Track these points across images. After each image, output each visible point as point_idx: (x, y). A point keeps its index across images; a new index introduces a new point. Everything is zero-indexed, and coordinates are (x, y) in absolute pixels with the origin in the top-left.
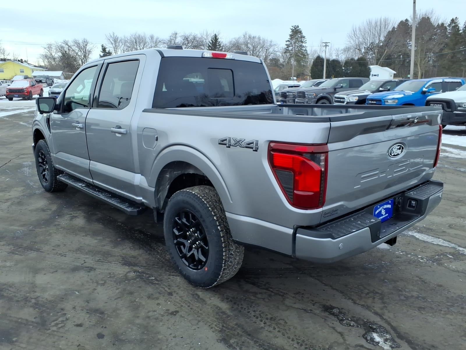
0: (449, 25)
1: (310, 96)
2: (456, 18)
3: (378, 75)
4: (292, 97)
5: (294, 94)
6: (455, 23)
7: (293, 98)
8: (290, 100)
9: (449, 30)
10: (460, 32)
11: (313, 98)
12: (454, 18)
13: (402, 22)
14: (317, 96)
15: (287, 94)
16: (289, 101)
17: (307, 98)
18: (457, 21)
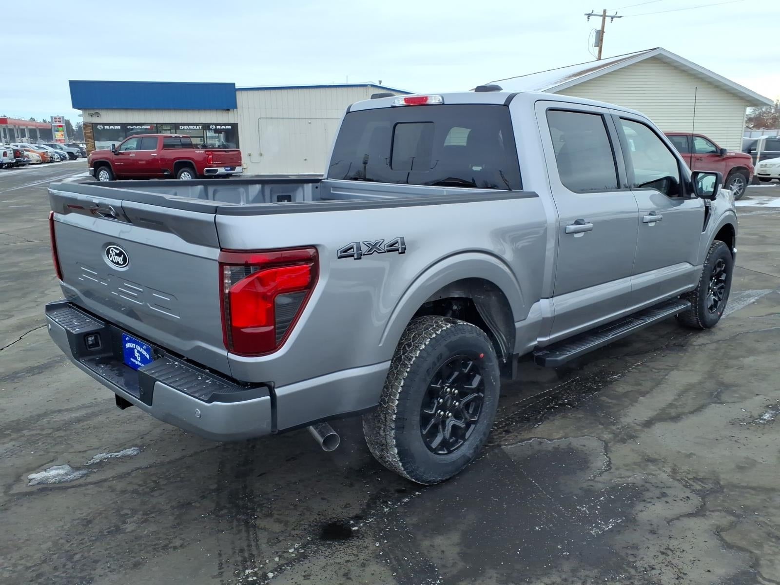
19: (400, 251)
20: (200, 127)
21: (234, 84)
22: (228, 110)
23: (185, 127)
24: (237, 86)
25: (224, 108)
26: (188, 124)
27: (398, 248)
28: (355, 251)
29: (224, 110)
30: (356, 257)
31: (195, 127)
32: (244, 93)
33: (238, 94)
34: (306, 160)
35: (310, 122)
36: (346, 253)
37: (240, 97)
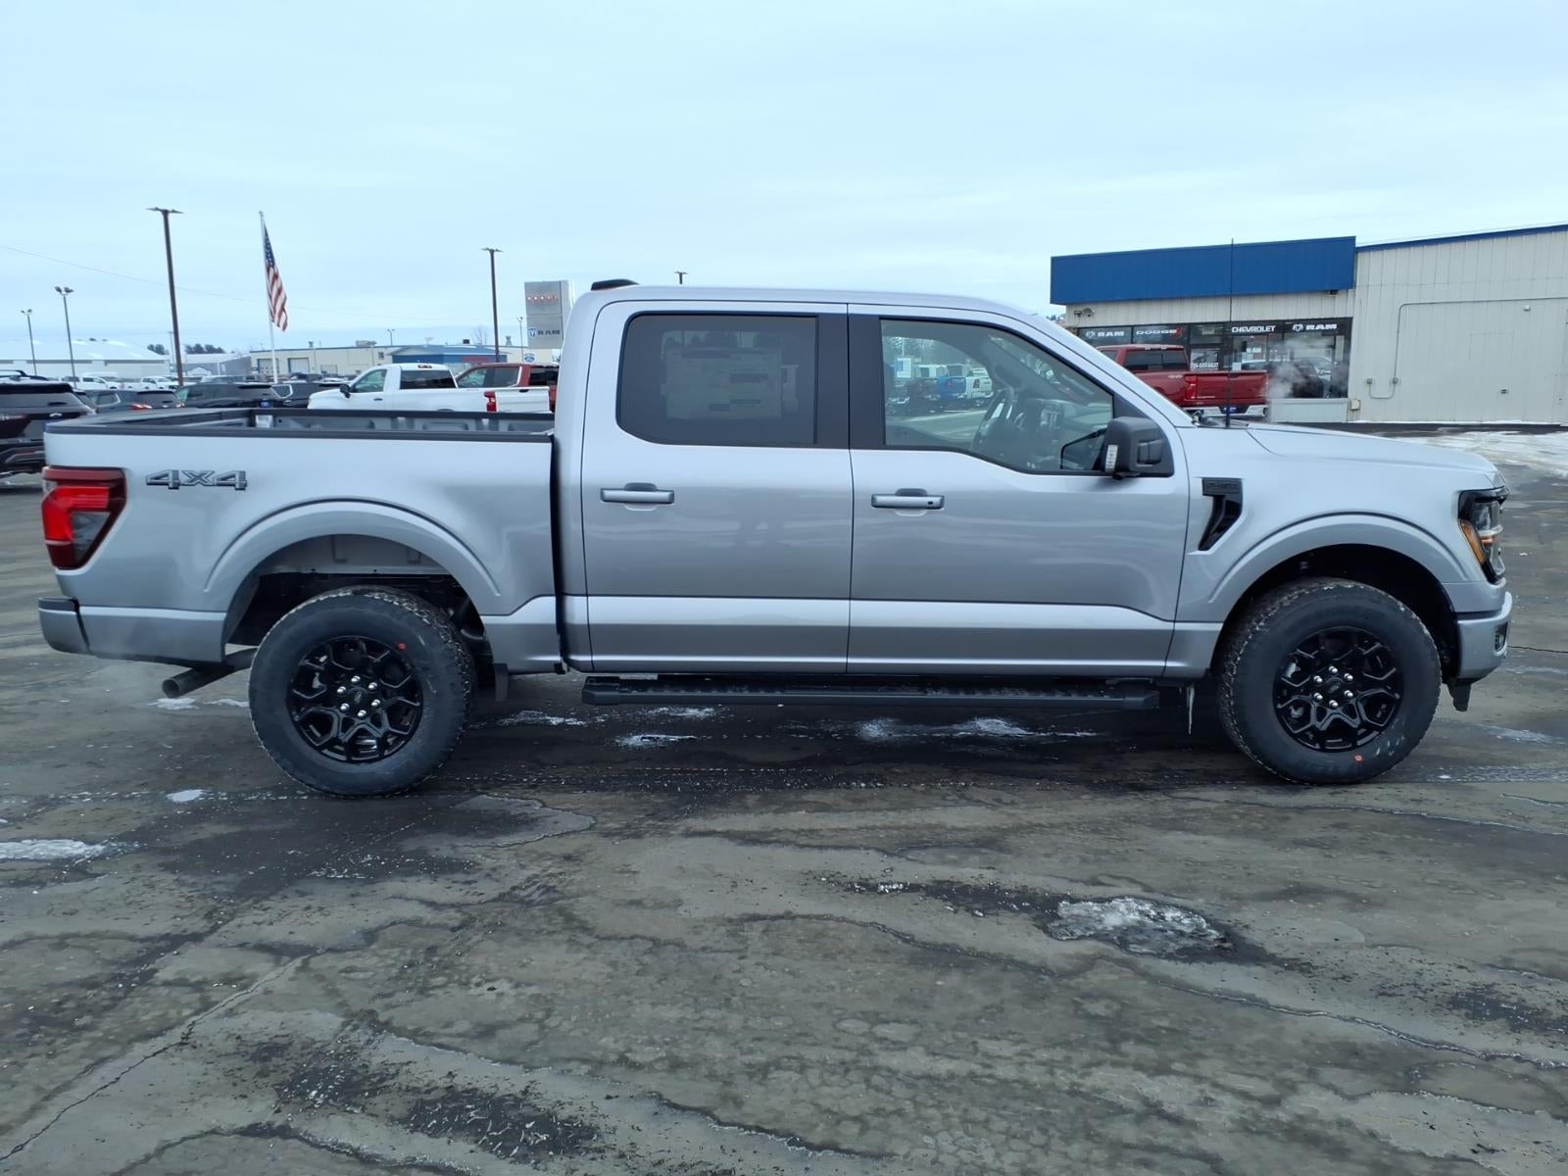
19: (238, 487)
20: (1273, 327)
21: (1353, 239)
22: (1334, 292)
23: (1241, 330)
24: (1359, 243)
25: (1327, 288)
26: (1249, 324)
27: (236, 482)
28: (171, 480)
29: (1325, 292)
30: (171, 485)
31: (1262, 329)
32: (1375, 256)
33: (1363, 260)
34: (1504, 392)
35: (1527, 307)
36: (157, 481)
37: (1365, 266)
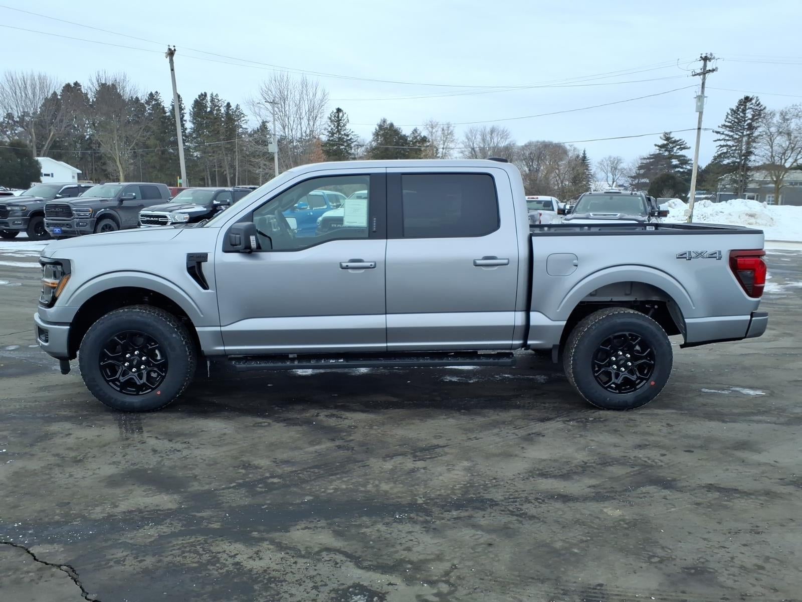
0: (148, 102)
1: (82, 214)
2: (157, 92)
3: (52, 174)
4: (20, 214)
5: (24, 208)
6: (156, 100)
7: (23, 216)
8: (17, 220)
9: (149, 109)
10: (167, 114)
11: (89, 216)
12: (154, 93)
13: (68, 86)
14: (95, 211)
15: (9, 208)
16: (14, 222)
17: (77, 216)
18: (158, 97)
